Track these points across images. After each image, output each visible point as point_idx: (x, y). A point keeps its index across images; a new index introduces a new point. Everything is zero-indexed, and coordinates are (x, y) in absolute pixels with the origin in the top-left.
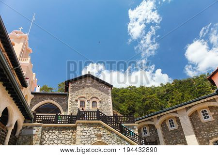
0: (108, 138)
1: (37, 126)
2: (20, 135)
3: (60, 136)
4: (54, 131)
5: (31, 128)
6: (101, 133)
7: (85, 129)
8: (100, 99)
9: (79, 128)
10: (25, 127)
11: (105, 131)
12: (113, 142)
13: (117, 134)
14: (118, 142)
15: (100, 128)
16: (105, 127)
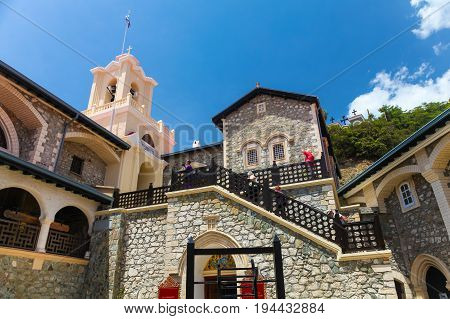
0: (233, 224)
1: (114, 214)
2: (93, 232)
3: (154, 228)
4: (144, 220)
5: (107, 218)
6: (215, 212)
7: (183, 208)
9: (172, 208)
10: (98, 219)
11: (224, 207)
12: (243, 232)
13: (253, 212)
14: (257, 232)
15: (214, 201)
16: (225, 199)
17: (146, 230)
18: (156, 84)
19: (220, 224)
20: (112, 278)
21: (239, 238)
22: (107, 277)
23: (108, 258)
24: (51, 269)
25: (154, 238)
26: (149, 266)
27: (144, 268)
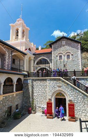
0: (65, 88)
1: (29, 79)
2: (23, 83)
3: (41, 84)
4: (38, 81)
5: (27, 80)
6: (61, 85)
8: (72, 53)
9: (48, 82)
10: (25, 80)
11: (63, 83)
12: (68, 90)
13: (71, 86)
14: (72, 91)
15: (60, 81)
16: (63, 81)
17: (38, 84)
18: (29, 29)
19: (62, 88)
20: (31, 96)
21: (67, 92)
22: (29, 95)
23: (29, 91)
24: (17, 95)
25: (41, 86)
26: (40, 93)
27: (39, 94)
